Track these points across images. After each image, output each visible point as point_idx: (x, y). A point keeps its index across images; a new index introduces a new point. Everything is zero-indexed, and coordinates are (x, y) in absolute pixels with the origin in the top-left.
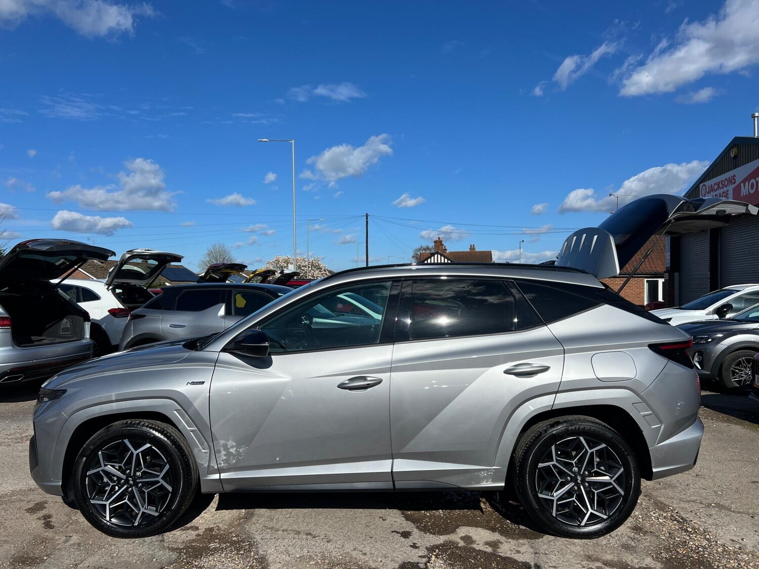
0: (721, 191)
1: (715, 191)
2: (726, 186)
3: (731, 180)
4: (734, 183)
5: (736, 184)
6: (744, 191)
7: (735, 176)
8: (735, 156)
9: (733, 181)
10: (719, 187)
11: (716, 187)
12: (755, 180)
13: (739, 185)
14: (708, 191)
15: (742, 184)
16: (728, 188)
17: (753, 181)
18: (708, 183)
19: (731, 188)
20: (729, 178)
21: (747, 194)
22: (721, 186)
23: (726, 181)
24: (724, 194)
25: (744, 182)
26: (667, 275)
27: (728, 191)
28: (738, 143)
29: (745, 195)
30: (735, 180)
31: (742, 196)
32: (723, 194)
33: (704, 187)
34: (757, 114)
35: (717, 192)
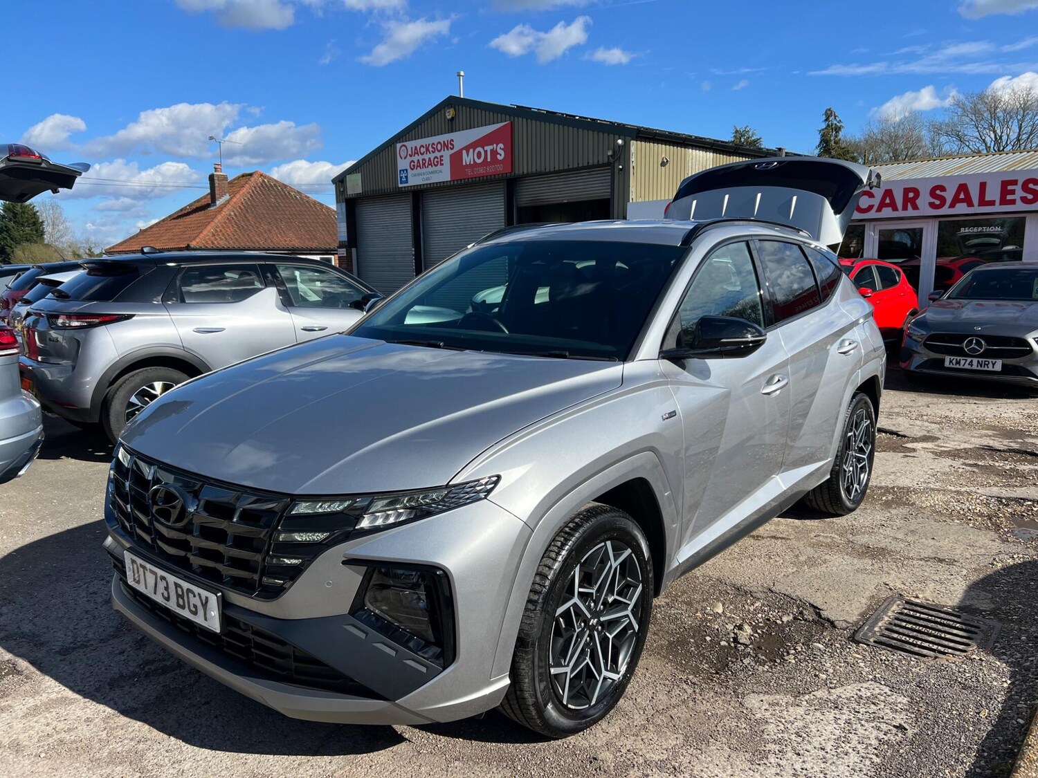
0: (432, 156)
1: (422, 154)
2: (439, 151)
3: (446, 146)
4: (452, 149)
5: (455, 150)
6: (467, 159)
7: (452, 140)
8: (452, 118)
9: (450, 146)
10: (427, 150)
11: (423, 150)
12: (484, 149)
13: (460, 152)
14: (410, 152)
15: (464, 152)
16: (442, 153)
17: (479, 149)
18: (411, 144)
19: (447, 154)
20: (444, 142)
21: (472, 163)
22: (431, 149)
23: (439, 146)
24: (436, 160)
25: (467, 148)
26: (343, 252)
27: (442, 156)
28: (452, 102)
29: (468, 163)
30: (453, 145)
31: (464, 164)
32: (434, 159)
33: (404, 148)
34: (462, 73)
35: (426, 157)
